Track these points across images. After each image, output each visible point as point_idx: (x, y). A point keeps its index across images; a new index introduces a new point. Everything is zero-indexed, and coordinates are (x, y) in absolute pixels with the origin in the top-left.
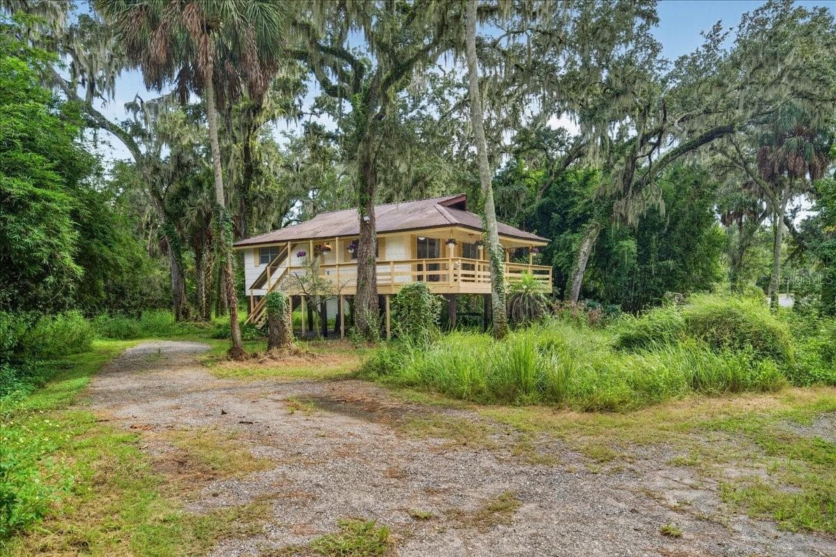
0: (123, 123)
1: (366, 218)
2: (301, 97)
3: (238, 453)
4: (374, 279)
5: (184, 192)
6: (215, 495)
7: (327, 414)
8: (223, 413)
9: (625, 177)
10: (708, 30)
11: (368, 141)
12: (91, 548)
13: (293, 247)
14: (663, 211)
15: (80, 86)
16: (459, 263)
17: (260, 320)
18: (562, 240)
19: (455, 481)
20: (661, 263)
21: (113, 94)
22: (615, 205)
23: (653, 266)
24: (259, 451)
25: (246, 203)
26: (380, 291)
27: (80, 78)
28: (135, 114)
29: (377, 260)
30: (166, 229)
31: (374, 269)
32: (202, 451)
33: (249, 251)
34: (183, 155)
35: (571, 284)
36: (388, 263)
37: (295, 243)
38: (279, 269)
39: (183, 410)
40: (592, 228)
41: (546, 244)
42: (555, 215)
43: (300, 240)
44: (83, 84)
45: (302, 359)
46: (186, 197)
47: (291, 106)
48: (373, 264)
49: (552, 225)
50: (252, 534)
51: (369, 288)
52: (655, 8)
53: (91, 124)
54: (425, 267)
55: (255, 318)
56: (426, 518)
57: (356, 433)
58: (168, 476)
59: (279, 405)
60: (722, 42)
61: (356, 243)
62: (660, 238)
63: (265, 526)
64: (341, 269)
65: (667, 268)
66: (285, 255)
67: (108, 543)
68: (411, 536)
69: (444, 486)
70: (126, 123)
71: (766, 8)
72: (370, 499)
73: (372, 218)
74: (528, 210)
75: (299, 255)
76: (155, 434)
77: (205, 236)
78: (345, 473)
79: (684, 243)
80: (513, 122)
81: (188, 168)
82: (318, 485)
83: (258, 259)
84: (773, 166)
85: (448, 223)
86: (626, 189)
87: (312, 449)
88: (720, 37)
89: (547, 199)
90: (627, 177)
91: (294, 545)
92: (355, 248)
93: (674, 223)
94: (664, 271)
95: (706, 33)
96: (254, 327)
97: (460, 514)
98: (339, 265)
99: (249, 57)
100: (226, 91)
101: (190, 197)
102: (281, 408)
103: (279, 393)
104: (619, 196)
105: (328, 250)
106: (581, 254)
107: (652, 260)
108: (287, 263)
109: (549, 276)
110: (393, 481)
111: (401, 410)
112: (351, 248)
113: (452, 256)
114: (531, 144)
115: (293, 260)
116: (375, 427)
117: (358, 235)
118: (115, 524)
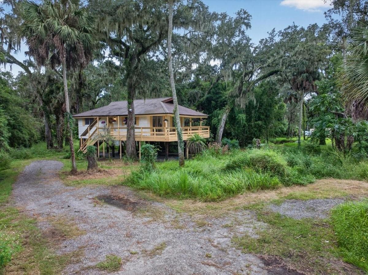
0: (24, 61)
1: (130, 110)
2: (104, 50)
3: (74, 228)
4: (134, 135)
5: (51, 92)
6: (66, 247)
7: (108, 206)
8: (69, 206)
9: (239, 89)
10: (270, 31)
11: (131, 78)
12: (26, 270)
13: (100, 119)
14: (255, 102)
15: (4, 44)
16: (169, 130)
17: (85, 150)
18: (215, 113)
19: (148, 238)
20: (256, 123)
21: (20, 47)
22: (235, 101)
23: (253, 124)
24: (82, 226)
25: (79, 98)
26: (137, 140)
27: (4, 41)
28: (30, 57)
29: (136, 126)
30: (43, 108)
31: (134, 131)
32: (61, 227)
33: (81, 119)
34: (51, 76)
35: (219, 132)
36: (140, 128)
37: (100, 117)
38: (93, 128)
39: (53, 205)
40: (227, 109)
41: (207, 117)
42: (213, 102)
43: (103, 116)
44: (6, 43)
45: (102, 174)
46: (52, 94)
47: (100, 54)
48: (133, 128)
49: (212, 106)
50: (78, 262)
51: (132, 139)
52: (249, 22)
53: (9, 62)
54: (155, 131)
55: (83, 149)
56: (135, 254)
57: (118, 216)
58: (49, 239)
59: (90, 201)
60: (275, 37)
61: (126, 118)
62: (255, 112)
63: (82, 258)
64: (120, 130)
65: (258, 124)
66: (96, 122)
67: (31, 268)
68: (128, 261)
69: (144, 240)
70: (25, 61)
71: (288, 29)
72: (118, 246)
73: (133, 109)
74: (202, 99)
75: (102, 123)
76: (43, 219)
77: (60, 111)
78: (111, 235)
79: (265, 114)
80: (196, 60)
81: (53, 81)
82: (101, 241)
83: (84, 122)
84: (297, 84)
85: (165, 112)
86: (240, 94)
87: (100, 225)
88: (274, 35)
89: (209, 95)
90: (240, 89)
91: (91, 266)
92: (126, 121)
93: (261, 106)
94: (257, 126)
95: (269, 33)
96: (82, 153)
97: (146, 251)
98: (119, 128)
99: (81, 54)
100: (71, 63)
101: (54, 94)
102: (91, 203)
103: (90, 194)
104: (237, 96)
105: (115, 121)
106: (223, 120)
107: (253, 121)
108: (97, 125)
109: (208, 131)
110: (127, 238)
111: (137, 203)
112: (124, 121)
113: (166, 127)
114: (203, 72)
115: (99, 124)
116: (125, 213)
117: (127, 115)
118: (33, 260)
